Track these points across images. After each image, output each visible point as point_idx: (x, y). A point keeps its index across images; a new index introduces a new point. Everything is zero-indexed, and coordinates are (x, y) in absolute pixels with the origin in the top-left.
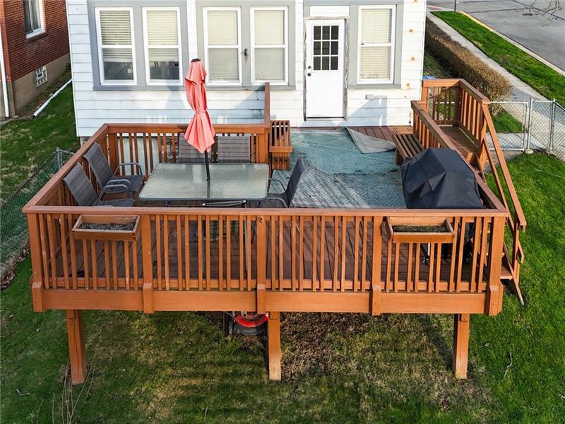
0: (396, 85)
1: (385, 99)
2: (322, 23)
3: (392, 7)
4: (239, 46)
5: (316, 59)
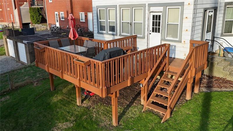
0: (179, 41)
1: (175, 46)
2: (155, 14)
3: (180, 7)
4: (130, 22)
5: (153, 28)
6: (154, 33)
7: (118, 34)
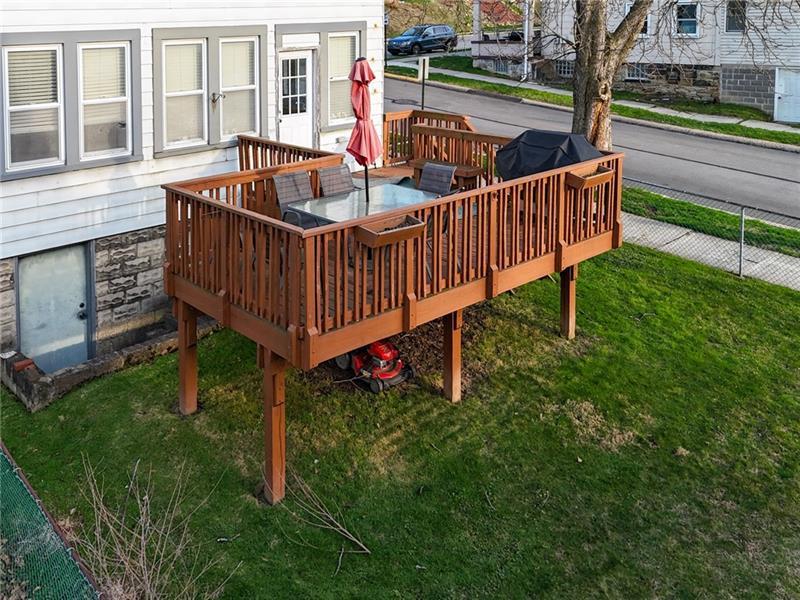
2: (289, 56)
3: (356, 34)
4: (204, 91)
5: (285, 101)
6: (291, 116)
7: (148, 153)
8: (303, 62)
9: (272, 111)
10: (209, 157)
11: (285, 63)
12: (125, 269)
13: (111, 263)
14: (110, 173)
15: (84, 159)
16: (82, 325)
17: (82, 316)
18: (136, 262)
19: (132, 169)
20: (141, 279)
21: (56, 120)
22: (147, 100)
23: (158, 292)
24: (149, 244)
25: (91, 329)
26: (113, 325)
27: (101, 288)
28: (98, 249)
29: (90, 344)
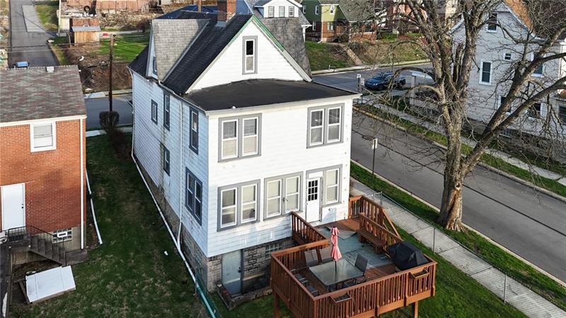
0: (339, 202)
1: (336, 209)
2: (311, 181)
3: (338, 169)
4: (280, 197)
5: (309, 196)
6: (311, 201)
7: (261, 219)
8: (316, 181)
9: (304, 201)
10: (282, 219)
11: (310, 183)
12: (253, 257)
13: (249, 255)
14: (250, 226)
15: (242, 223)
16: (239, 274)
17: (240, 271)
18: (257, 255)
19: (257, 225)
20: (258, 261)
21: (235, 211)
22: (262, 202)
23: (263, 265)
24: (260, 249)
25: (242, 277)
26: (249, 276)
27: (246, 264)
28: (246, 251)
29: (242, 281)
